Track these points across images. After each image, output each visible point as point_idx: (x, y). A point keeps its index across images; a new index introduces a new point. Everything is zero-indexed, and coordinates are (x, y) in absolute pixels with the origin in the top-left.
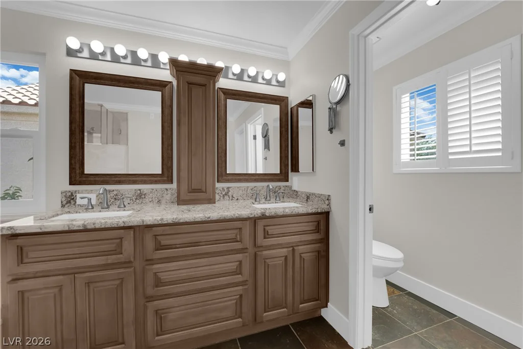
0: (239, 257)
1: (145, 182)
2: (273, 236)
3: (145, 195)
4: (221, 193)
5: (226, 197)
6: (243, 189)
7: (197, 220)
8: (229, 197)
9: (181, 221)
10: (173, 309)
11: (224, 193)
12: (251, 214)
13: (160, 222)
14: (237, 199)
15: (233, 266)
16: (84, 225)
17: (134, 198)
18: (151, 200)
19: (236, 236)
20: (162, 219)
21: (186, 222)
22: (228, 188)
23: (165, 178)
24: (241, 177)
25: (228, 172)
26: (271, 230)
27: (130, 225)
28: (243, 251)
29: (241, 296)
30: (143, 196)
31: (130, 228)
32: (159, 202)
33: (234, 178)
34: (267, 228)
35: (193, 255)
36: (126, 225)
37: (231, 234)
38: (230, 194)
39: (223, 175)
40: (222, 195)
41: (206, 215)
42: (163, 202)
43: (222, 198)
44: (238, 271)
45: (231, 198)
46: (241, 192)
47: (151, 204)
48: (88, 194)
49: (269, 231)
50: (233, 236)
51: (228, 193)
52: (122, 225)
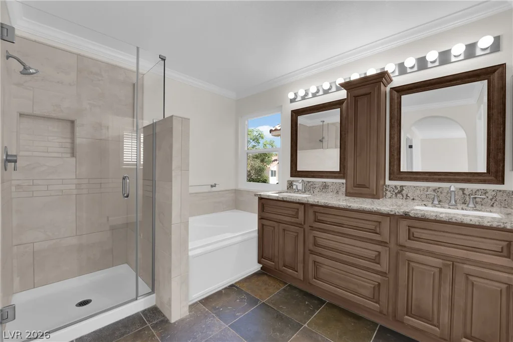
0: (379, 248)
1: (327, 177)
2: (418, 239)
3: (328, 186)
4: (393, 191)
5: (399, 195)
6: (422, 189)
7: (340, 207)
8: (403, 196)
9: (330, 205)
10: (325, 266)
11: (396, 191)
12: (391, 211)
13: (317, 203)
14: (413, 199)
15: (373, 255)
16: (283, 198)
17: (321, 188)
18: (332, 190)
19: (376, 228)
20: (318, 202)
21: (333, 207)
22: (402, 187)
23: (342, 175)
24: (418, 176)
25: (401, 171)
26: (417, 233)
27: (302, 202)
28: (383, 243)
29: (379, 284)
30: (327, 187)
31: (302, 204)
32: (337, 192)
33: (408, 176)
34: (412, 230)
35: (338, 232)
36: (300, 202)
37: (371, 226)
38: (404, 192)
39: (396, 174)
40: (394, 193)
41: (348, 204)
42: (340, 193)
43: (394, 196)
44: (377, 260)
45: (405, 196)
46: (418, 192)
47: (331, 194)
48: (299, 183)
49: (414, 233)
50: (373, 227)
51: (401, 191)
52: (298, 201)
